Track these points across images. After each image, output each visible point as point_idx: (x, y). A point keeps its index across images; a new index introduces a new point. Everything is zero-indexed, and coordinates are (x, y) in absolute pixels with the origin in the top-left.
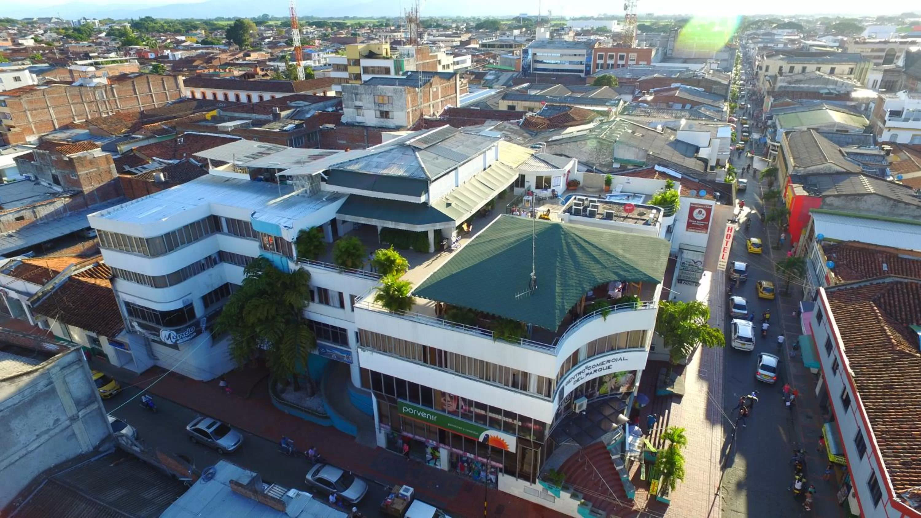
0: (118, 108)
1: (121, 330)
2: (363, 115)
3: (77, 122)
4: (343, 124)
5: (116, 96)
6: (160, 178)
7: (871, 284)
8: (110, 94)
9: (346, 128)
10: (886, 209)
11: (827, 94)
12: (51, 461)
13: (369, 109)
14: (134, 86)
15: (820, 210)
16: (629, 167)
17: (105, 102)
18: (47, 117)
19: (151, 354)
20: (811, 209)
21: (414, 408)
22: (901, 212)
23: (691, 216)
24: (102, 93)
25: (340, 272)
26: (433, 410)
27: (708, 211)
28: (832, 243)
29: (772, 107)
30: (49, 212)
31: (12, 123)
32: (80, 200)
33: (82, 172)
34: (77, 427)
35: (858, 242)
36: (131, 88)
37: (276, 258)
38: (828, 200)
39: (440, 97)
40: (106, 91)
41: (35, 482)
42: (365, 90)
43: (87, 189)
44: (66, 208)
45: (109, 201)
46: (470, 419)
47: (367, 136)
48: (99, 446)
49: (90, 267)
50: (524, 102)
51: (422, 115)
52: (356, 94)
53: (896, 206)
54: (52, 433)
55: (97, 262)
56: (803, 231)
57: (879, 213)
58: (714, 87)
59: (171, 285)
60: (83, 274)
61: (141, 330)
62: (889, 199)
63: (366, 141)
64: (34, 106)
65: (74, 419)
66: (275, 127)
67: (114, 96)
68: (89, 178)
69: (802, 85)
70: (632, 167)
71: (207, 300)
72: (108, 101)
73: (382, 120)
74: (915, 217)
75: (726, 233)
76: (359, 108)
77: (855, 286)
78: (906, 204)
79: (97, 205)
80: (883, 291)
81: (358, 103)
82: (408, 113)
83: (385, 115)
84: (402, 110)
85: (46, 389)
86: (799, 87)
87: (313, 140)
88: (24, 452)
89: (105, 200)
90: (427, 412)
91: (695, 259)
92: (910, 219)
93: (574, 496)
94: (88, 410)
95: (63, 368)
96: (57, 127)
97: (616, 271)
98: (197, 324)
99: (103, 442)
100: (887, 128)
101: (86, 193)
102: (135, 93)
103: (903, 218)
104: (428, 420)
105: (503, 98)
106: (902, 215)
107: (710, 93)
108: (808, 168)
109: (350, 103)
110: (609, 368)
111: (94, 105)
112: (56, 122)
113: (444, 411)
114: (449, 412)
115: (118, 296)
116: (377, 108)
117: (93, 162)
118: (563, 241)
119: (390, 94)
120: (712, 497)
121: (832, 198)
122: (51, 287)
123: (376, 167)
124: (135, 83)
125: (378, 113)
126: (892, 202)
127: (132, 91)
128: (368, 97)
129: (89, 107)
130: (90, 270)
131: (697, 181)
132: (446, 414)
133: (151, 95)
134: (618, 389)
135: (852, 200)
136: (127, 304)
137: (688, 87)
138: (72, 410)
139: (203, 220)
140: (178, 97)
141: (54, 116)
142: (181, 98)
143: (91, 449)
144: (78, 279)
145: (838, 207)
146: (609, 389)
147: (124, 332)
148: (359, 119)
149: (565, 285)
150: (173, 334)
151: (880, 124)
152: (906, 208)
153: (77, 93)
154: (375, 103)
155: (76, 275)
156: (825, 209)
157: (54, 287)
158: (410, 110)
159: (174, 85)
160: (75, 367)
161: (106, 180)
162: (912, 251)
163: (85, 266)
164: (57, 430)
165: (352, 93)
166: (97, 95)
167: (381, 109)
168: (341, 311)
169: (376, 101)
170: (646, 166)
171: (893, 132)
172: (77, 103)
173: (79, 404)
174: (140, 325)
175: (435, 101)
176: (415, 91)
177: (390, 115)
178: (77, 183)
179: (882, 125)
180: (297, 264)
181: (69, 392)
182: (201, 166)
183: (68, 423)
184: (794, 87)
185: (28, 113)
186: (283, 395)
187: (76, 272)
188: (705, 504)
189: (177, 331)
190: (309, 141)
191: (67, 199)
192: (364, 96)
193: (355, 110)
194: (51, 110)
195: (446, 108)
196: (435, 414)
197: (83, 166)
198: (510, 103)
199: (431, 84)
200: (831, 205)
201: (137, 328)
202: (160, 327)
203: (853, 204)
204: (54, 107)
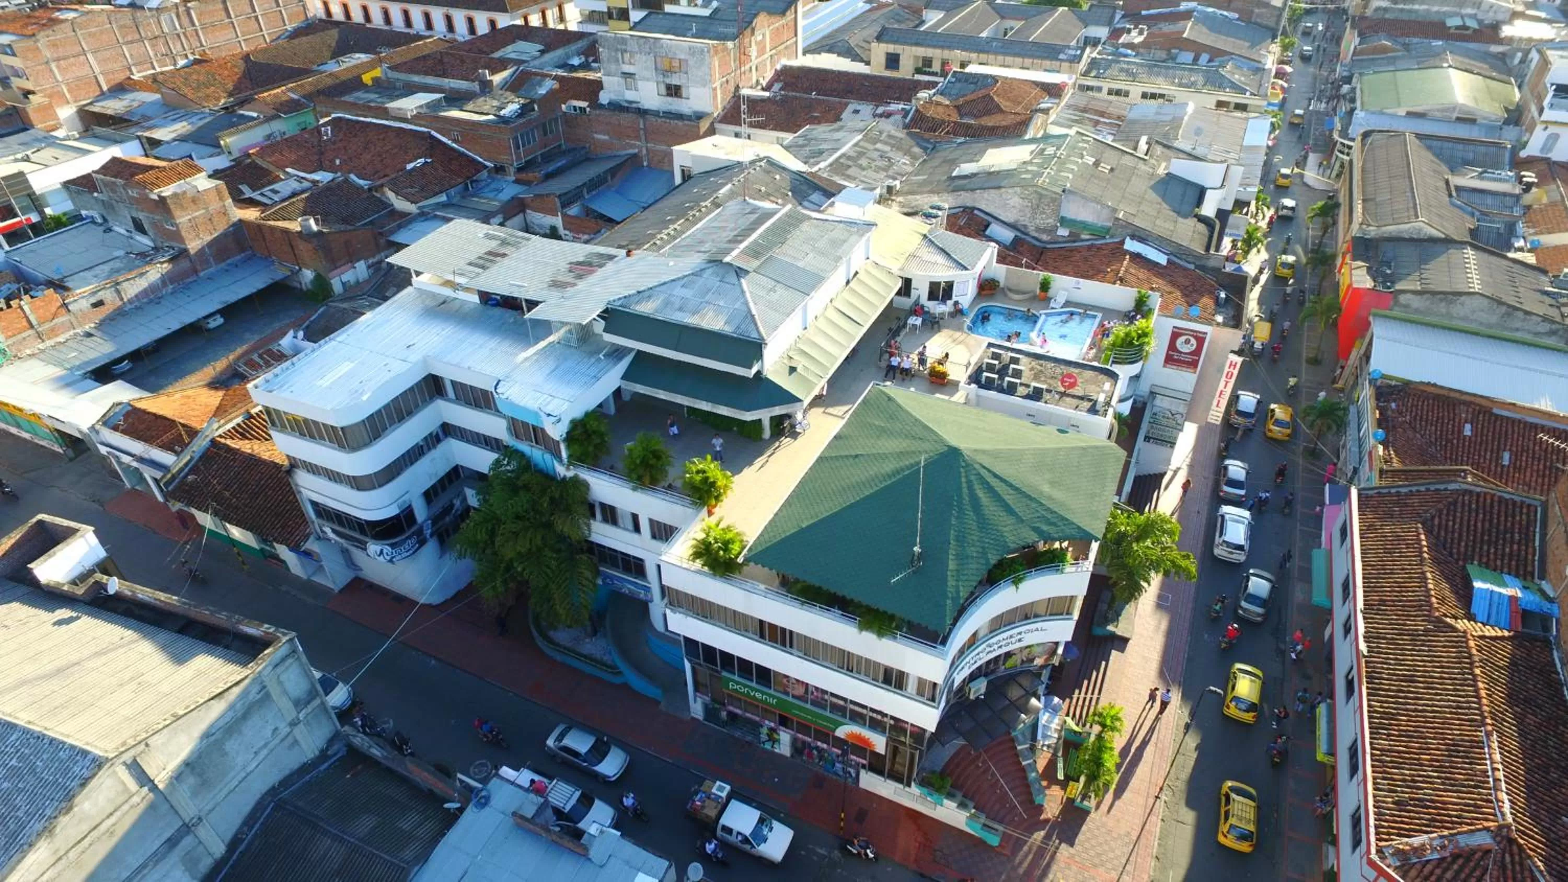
0: (202, 45)
1: (306, 538)
2: (636, 90)
3: (136, 76)
4: (602, 106)
5: (197, 23)
6: (310, 227)
7: (1428, 490)
8: (185, 21)
9: (607, 113)
10: (1494, 319)
11: (1457, 28)
12: (273, 777)
13: (648, 80)
15: (1387, 312)
16: (1083, 237)
17: (178, 35)
18: (86, 71)
19: (350, 562)
20: (1374, 310)
21: (745, 686)
22: (1518, 324)
23: (1172, 346)
24: (172, 21)
25: (634, 489)
26: (772, 692)
27: (1200, 340)
28: (1394, 383)
29: (1354, 54)
30: (141, 289)
31: (29, 86)
32: (184, 264)
33: (183, 219)
34: (300, 732)
35: (1435, 385)
36: (221, 6)
37: (537, 454)
38: (1403, 298)
39: (768, 49)
40: (178, 16)
41: (259, 806)
42: (639, 46)
43: (194, 245)
44: (166, 280)
45: (229, 261)
46: (824, 708)
47: (645, 129)
48: (327, 749)
49: (239, 420)
50: (914, 48)
51: (737, 88)
52: (624, 52)
53: (1508, 314)
54: (271, 746)
55: (248, 412)
56: (1357, 343)
57: (1481, 324)
58: (1257, 11)
59: (380, 486)
60: (229, 434)
61: (337, 539)
62: (1500, 303)
63: (643, 138)
64: (61, 52)
65: (293, 724)
66: (486, 108)
67: (193, 25)
68: (194, 226)
69: (1416, 7)
70: (1088, 237)
71: (429, 496)
72: (184, 34)
73: (670, 99)
74: (1537, 334)
75: (1226, 370)
76: (628, 75)
77: (1403, 490)
78: (1527, 313)
79: (212, 270)
80: (1440, 506)
81: (627, 68)
82: (715, 89)
83: (674, 91)
84: (704, 86)
85: (259, 697)
86: (1410, 11)
87: (551, 132)
88: (243, 774)
89: (224, 261)
90: (763, 693)
91: (1174, 409)
92: (1529, 337)
93: (962, 806)
94: (310, 708)
95: (276, 666)
96: (105, 88)
97: (1037, 525)
98: (420, 532)
99: (331, 742)
100: (1544, 122)
101: (192, 252)
102: (229, 16)
103: (1518, 335)
104: (765, 702)
105: (879, 38)
106: (1517, 330)
107: (1249, 22)
108: (1384, 229)
109: (613, 67)
110: (1020, 640)
111: (161, 42)
112: (101, 79)
113: (787, 693)
114: (794, 696)
115: (300, 492)
116: (661, 78)
117: (197, 199)
118: (963, 480)
119: (682, 57)
120: (1151, 800)
121: (1409, 296)
122: (188, 457)
123: (680, 309)
125: (663, 90)
126: (1504, 309)
127: (223, 13)
128: (644, 58)
129: (153, 46)
130: (239, 425)
131: (1192, 267)
132: (790, 699)
133: (256, 18)
134: (1032, 660)
135: (1441, 300)
136: (315, 504)
137: (1210, 10)
138: (290, 713)
139: (418, 384)
140: (303, 18)
141: (97, 70)
142: (307, 19)
143: (317, 753)
144: (225, 445)
145: (1417, 311)
146: (1019, 662)
147: (312, 538)
148: (630, 95)
149: (962, 558)
150: (387, 549)
151: (1534, 109)
152: (1524, 320)
153: (129, 22)
154: (656, 69)
155: (220, 436)
156: (1396, 312)
157: (192, 458)
158: (717, 84)
160: (290, 661)
161: (221, 227)
162: (1514, 404)
163: (231, 420)
164: (277, 741)
165: (617, 50)
166: (164, 24)
167: (668, 81)
168: (636, 536)
169: (659, 65)
170: (1112, 237)
171: (1552, 129)
172: (132, 42)
173: (299, 704)
174: (334, 531)
175: (759, 60)
176: (726, 49)
177: (684, 92)
178: (177, 236)
179: (1536, 114)
180: (568, 469)
181: (285, 692)
182: (370, 190)
183: (288, 729)
184: (1402, 10)
185: (53, 66)
186: (551, 633)
187: (220, 431)
188: (1140, 811)
189: (393, 546)
190: (545, 134)
191: (165, 265)
192: (638, 56)
193: (622, 81)
194: (90, 57)
195: (778, 67)
196: (774, 697)
197: (182, 208)
198: (891, 48)
199: (753, 30)
200: (1407, 306)
201: (331, 535)
202: (367, 540)
203: (1442, 308)
204: (94, 52)
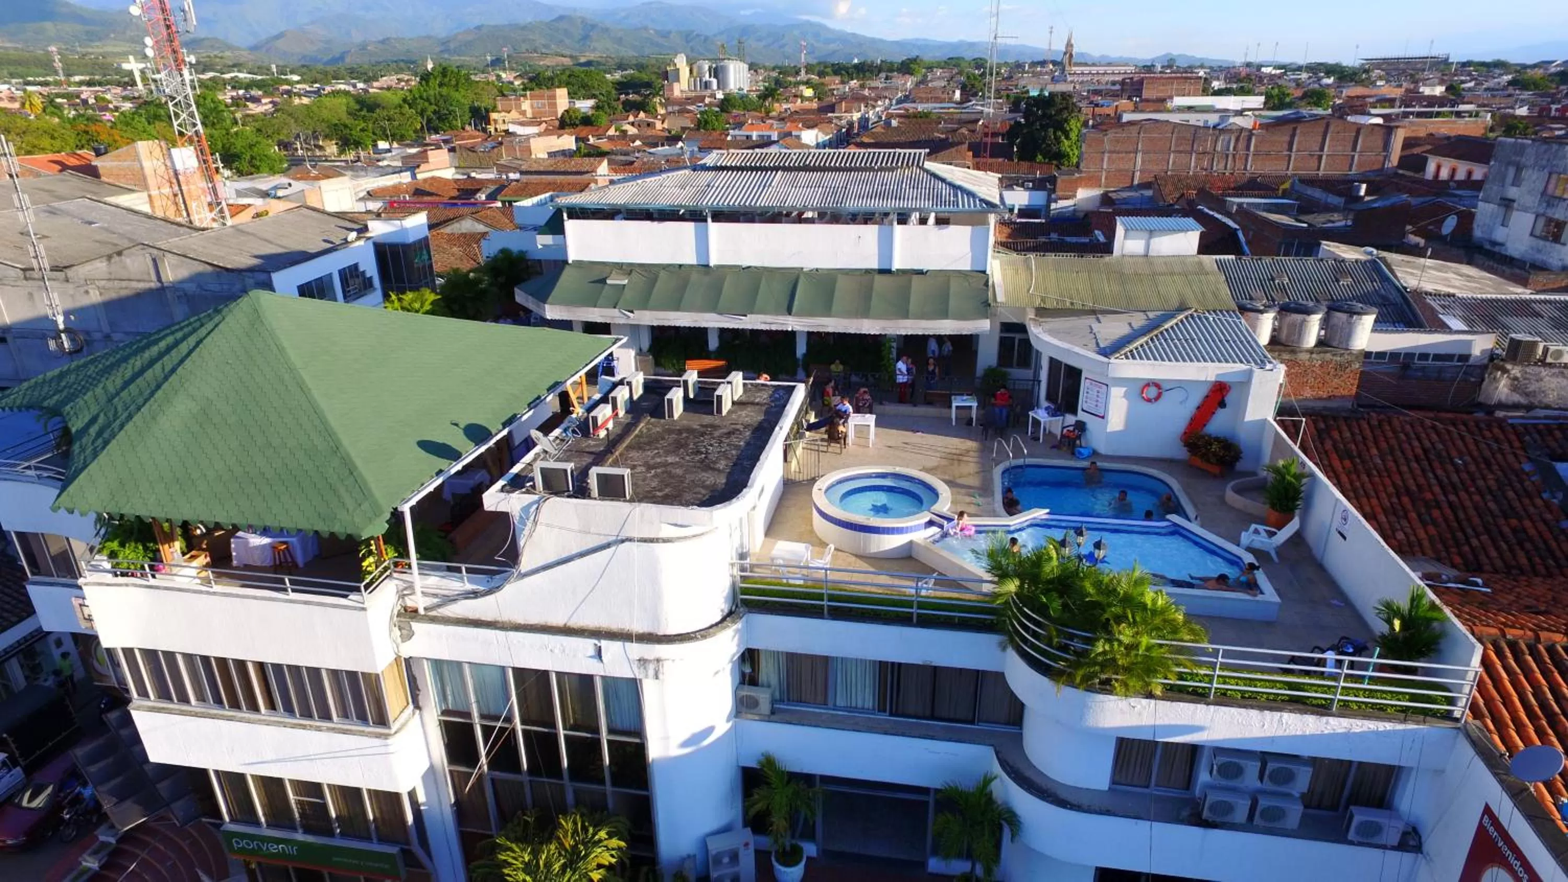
0: (1245, 169)
2: (1508, 229)
5: (1252, 148)
8: (1242, 145)
13: (1527, 211)
14: (1293, 136)
17: (1227, 156)
18: (1128, 166)
24: (1229, 141)
36: (1287, 138)
40: (1237, 140)
42: (1535, 157)
64: (1121, 147)
67: (1248, 148)
72: (1234, 156)
73: (1541, 243)
76: (1507, 204)
81: (1511, 192)
83: (1553, 231)
96: (1136, 182)
102: (1290, 149)
109: (1494, 188)
111: (1207, 158)
112: (1138, 174)
116: (1544, 209)
124: (1298, 131)
125: (1540, 225)
127: (1286, 146)
128: (1535, 177)
129: (1198, 159)
133: (1320, 157)
140: (1377, 166)
141: (1138, 166)
154: (1544, 193)
159: (1380, 143)
165: (1509, 163)
166: (1220, 143)
167: (1550, 213)
169: (1548, 190)
172: (1181, 152)
185: (1106, 156)
192: (1529, 175)
193: (1499, 210)
194: (1139, 156)
204: (1144, 153)
